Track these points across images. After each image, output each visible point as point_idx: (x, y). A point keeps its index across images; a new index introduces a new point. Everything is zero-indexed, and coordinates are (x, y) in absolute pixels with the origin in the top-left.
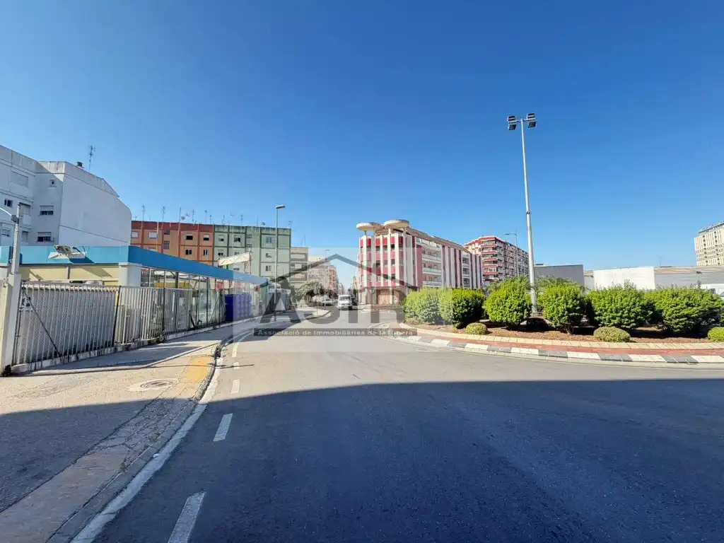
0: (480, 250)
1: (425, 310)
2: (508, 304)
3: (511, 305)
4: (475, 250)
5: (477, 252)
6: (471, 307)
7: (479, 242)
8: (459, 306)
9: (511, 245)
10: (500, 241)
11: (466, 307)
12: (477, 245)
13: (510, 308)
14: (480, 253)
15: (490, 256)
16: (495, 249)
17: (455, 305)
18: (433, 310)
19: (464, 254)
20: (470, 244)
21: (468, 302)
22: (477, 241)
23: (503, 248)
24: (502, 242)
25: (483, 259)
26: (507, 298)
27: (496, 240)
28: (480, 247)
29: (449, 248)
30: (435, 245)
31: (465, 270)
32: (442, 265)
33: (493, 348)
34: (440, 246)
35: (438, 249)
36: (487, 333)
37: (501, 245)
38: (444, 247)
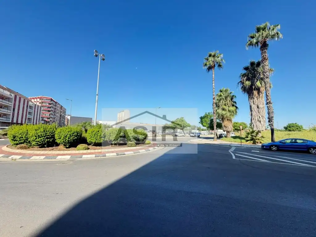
0: (40, 103)
1: (40, 139)
2: (99, 135)
3: (101, 135)
4: (37, 102)
5: (38, 104)
6: (78, 136)
7: (40, 98)
8: (72, 136)
9: (59, 104)
10: (53, 101)
11: (76, 136)
12: (38, 100)
13: (100, 136)
14: (40, 105)
15: (46, 108)
16: (49, 104)
17: (70, 135)
19: (30, 103)
20: (34, 98)
21: (78, 134)
22: (38, 98)
23: (54, 105)
24: (54, 102)
25: (42, 108)
26: (98, 132)
27: (52, 100)
28: (40, 101)
29: (20, 98)
30: (9, 93)
31: (30, 113)
32: (12, 108)
33: (97, 155)
34: (13, 95)
35: (10, 97)
36: (88, 149)
37: (54, 103)
38: (16, 97)
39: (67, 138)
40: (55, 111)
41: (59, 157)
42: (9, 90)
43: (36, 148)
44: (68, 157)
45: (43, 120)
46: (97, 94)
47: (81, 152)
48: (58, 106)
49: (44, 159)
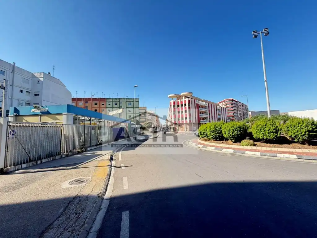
0: (225, 105)
1: (213, 134)
2: (267, 129)
3: (269, 129)
4: (223, 105)
5: (224, 106)
6: (242, 131)
7: (225, 101)
8: (235, 131)
9: (240, 102)
10: (234, 101)
11: (240, 131)
12: (223, 103)
13: (268, 131)
14: (225, 107)
15: (230, 108)
16: (232, 104)
17: (233, 130)
18: (218, 133)
19: (218, 107)
20: (220, 103)
21: (240, 128)
22: (223, 101)
23: (236, 104)
24: (236, 101)
25: (227, 109)
26: (266, 125)
27: (233, 100)
28: (225, 104)
29: (211, 105)
30: (205, 103)
31: (219, 114)
32: (208, 113)
33: (264, 154)
34: (207, 104)
35: (206, 105)
36: (255, 145)
37: (235, 103)
38: (209, 104)
39: (231, 133)
40: (237, 110)
41: (224, 150)
42: (205, 101)
43: (213, 141)
44: (231, 151)
45: (229, 119)
46: (265, 79)
47: (245, 147)
48: (240, 104)
49: (214, 149)
